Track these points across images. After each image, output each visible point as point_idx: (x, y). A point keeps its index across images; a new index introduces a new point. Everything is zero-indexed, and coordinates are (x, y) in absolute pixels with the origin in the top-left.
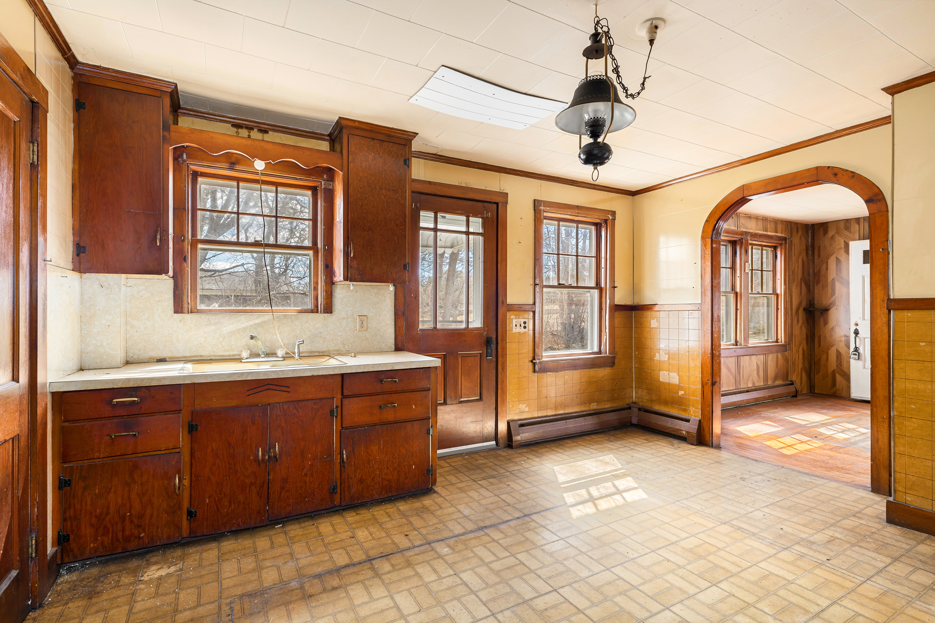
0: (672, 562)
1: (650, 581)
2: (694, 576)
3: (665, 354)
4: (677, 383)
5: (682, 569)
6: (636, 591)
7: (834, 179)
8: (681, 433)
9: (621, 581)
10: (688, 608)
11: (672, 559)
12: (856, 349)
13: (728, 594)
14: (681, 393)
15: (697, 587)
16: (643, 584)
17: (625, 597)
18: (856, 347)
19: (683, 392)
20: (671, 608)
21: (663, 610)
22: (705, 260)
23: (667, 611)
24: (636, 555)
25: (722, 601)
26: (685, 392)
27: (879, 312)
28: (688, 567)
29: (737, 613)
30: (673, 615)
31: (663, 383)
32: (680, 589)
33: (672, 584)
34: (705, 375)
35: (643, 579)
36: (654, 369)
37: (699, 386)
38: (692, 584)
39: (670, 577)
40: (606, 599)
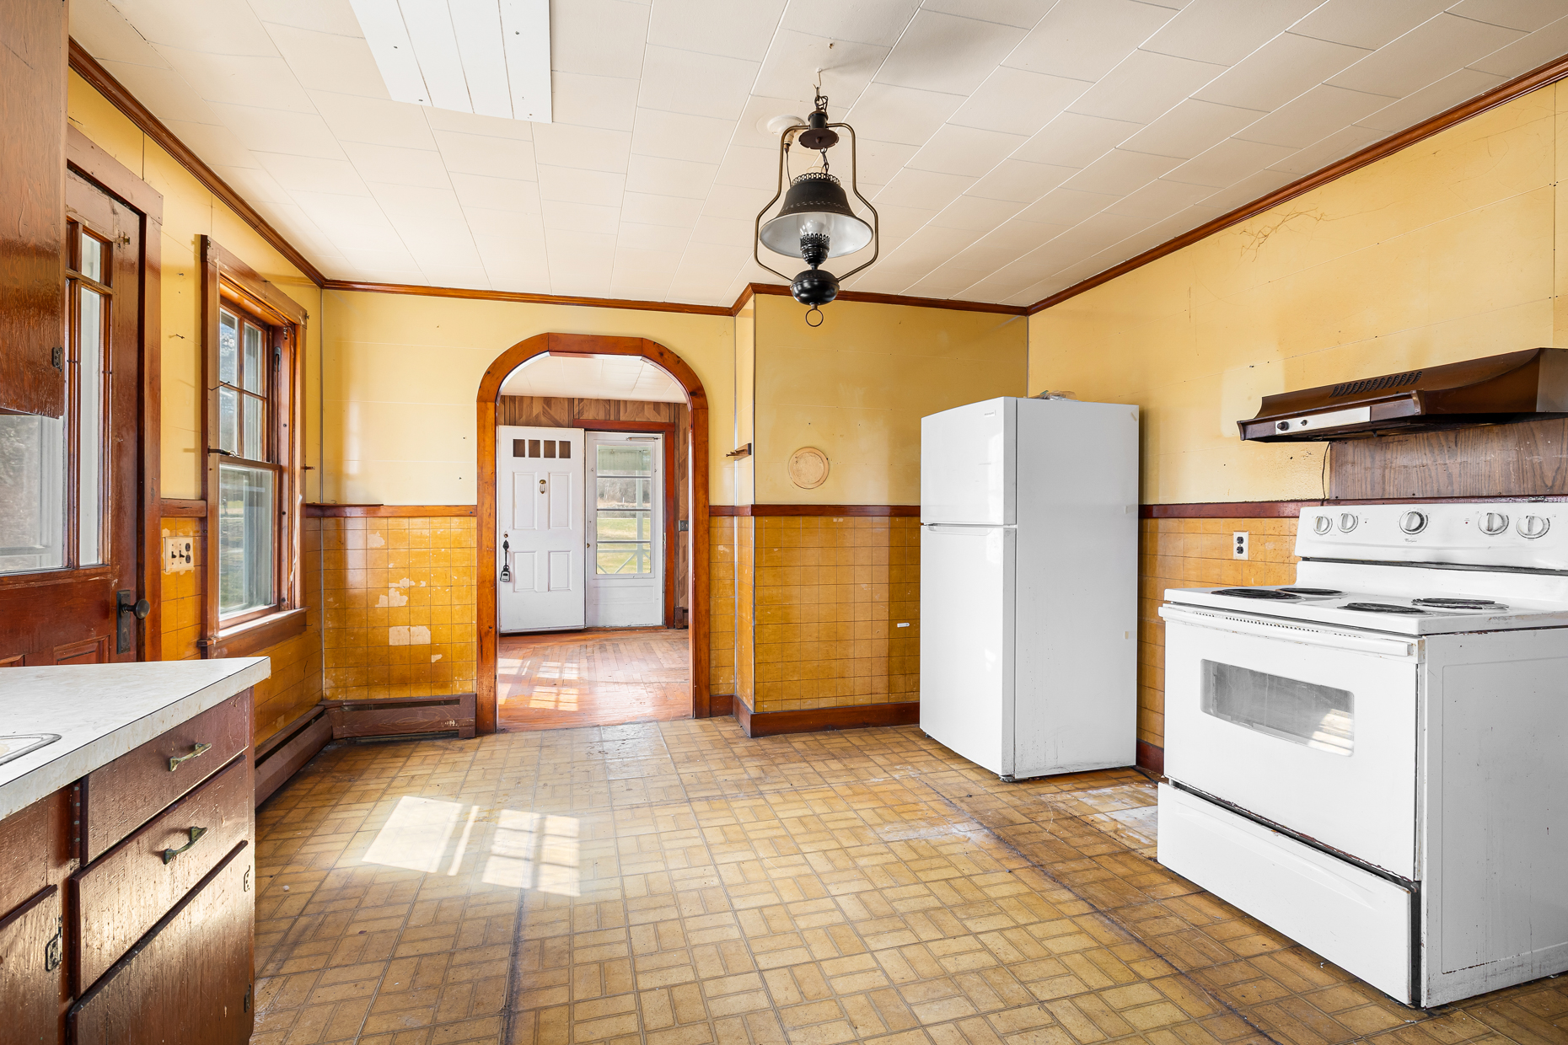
3: (401, 594)
4: (428, 641)
7: (659, 359)
8: (446, 726)
12: (506, 569)
14: (435, 658)
18: (506, 565)
19: (439, 657)
22: (484, 432)
26: (444, 656)
27: (701, 518)
31: (397, 648)
34: (485, 620)
36: (374, 625)
37: (475, 639)
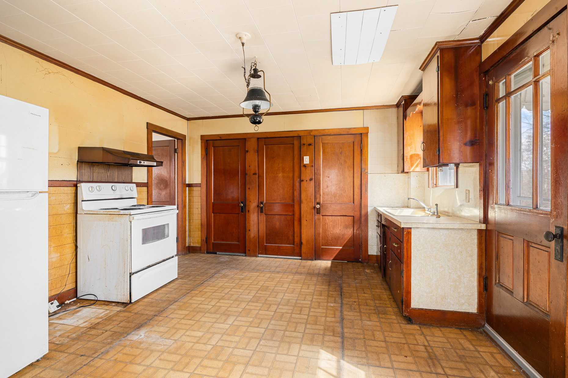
0: (242, 349)
1: (245, 332)
2: (226, 346)
5: (234, 346)
6: (248, 325)
9: (257, 326)
10: (223, 329)
11: (242, 351)
13: (208, 343)
15: (223, 340)
16: (247, 330)
17: (250, 321)
20: (230, 325)
21: (232, 323)
23: (231, 323)
24: (261, 343)
25: (210, 339)
28: (231, 349)
29: (202, 336)
30: (228, 323)
32: (230, 335)
33: (235, 336)
35: (248, 332)
38: (226, 341)
39: (237, 339)
40: (256, 317)
